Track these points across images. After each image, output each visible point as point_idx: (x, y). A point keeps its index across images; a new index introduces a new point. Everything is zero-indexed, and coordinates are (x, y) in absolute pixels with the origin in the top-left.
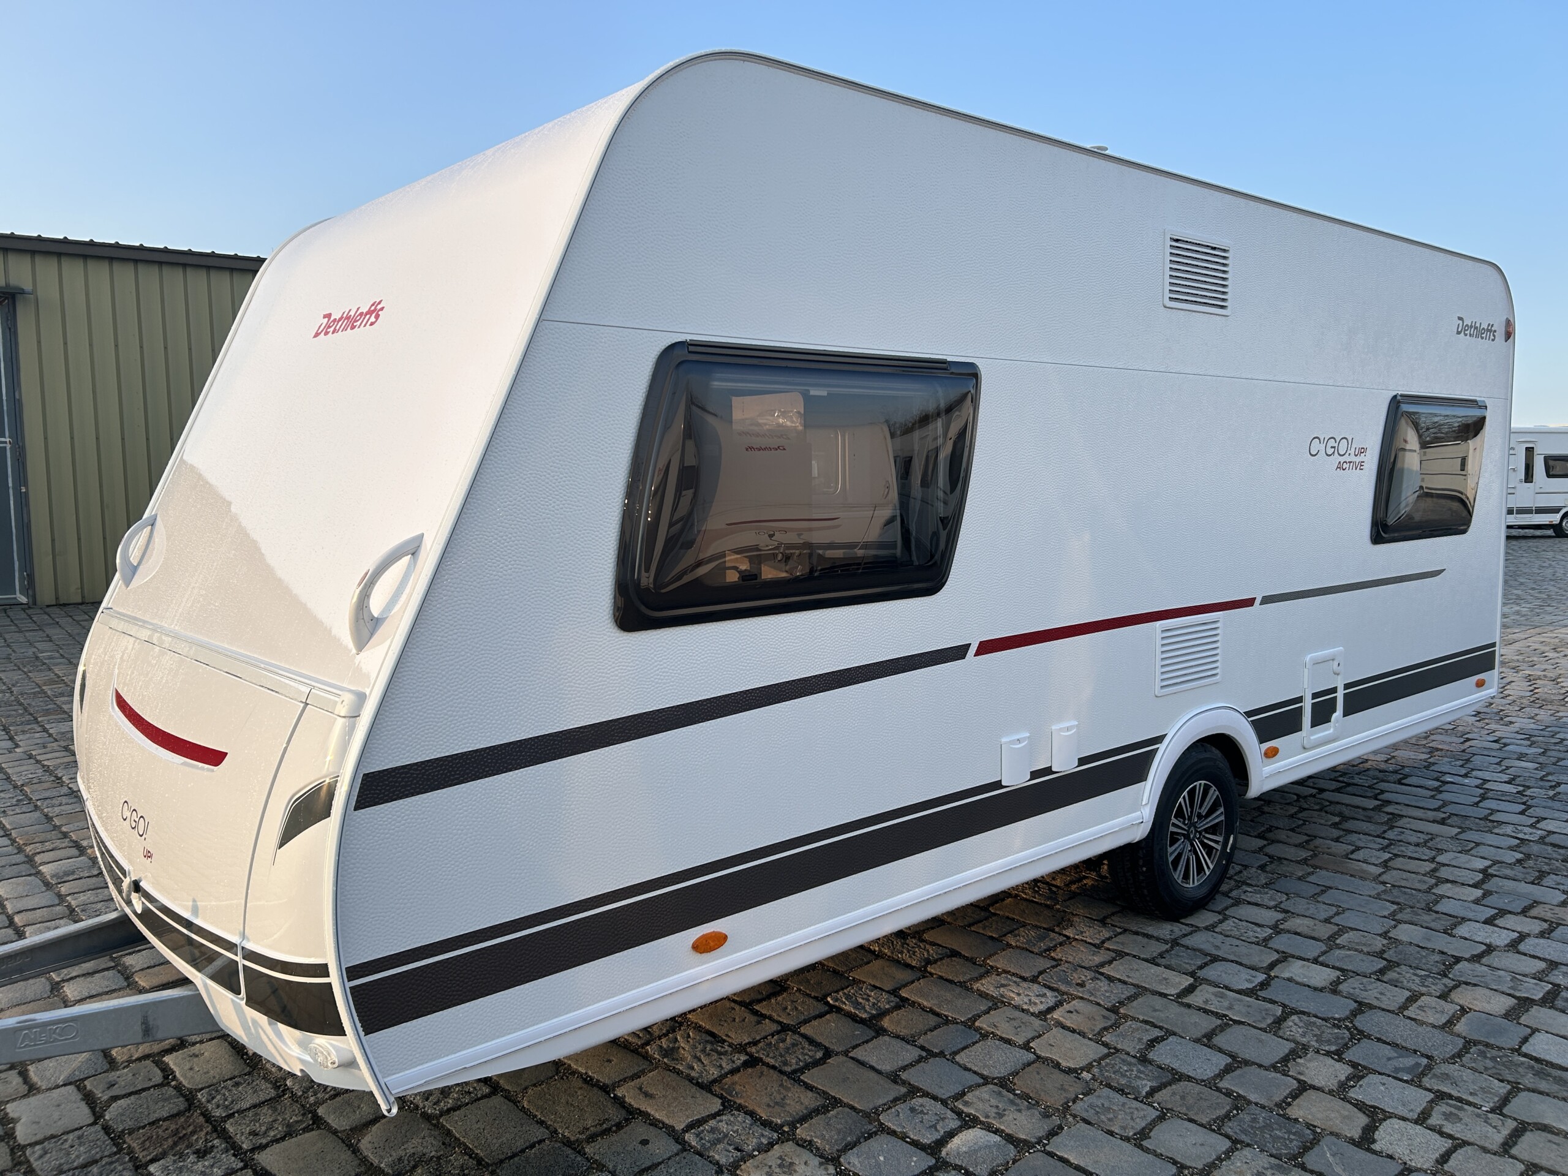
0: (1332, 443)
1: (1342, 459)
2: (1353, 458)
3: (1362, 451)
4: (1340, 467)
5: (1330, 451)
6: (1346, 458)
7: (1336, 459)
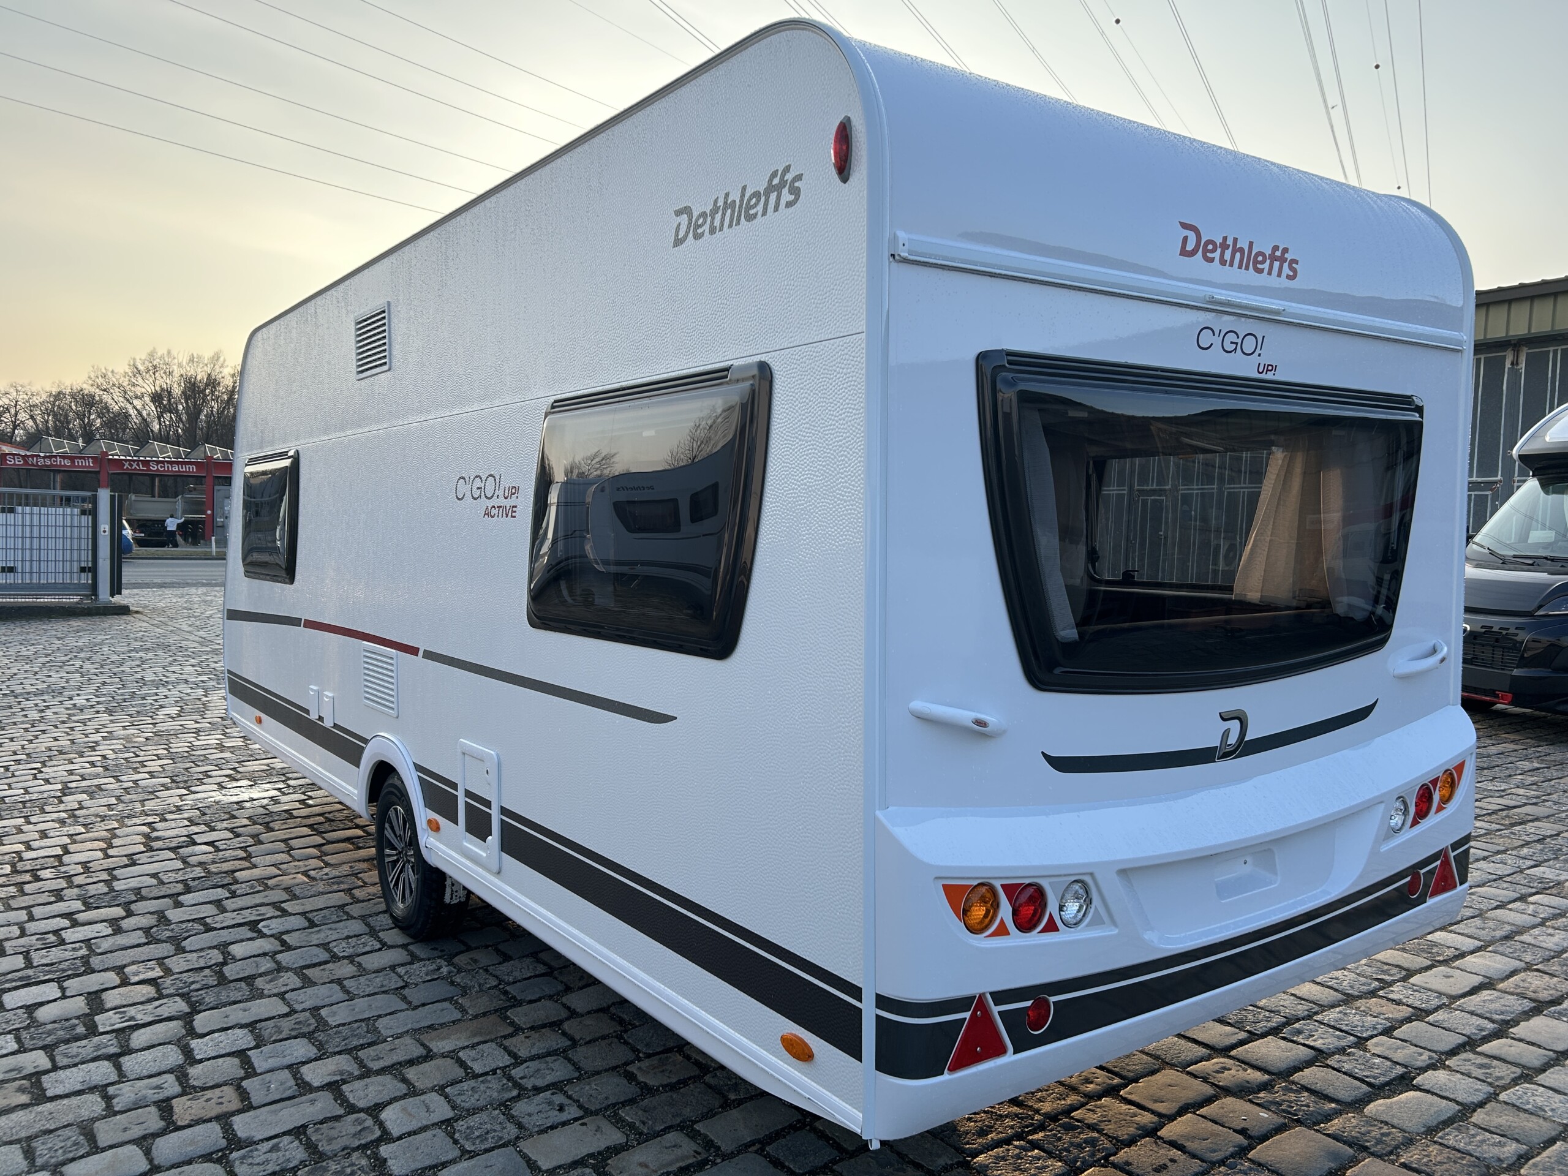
0: (478, 483)
1: (490, 503)
2: (501, 501)
3: (514, 491)
4: (487, 514)
5: (476, 494)
6: (495, 502)
7: (484, 503)
